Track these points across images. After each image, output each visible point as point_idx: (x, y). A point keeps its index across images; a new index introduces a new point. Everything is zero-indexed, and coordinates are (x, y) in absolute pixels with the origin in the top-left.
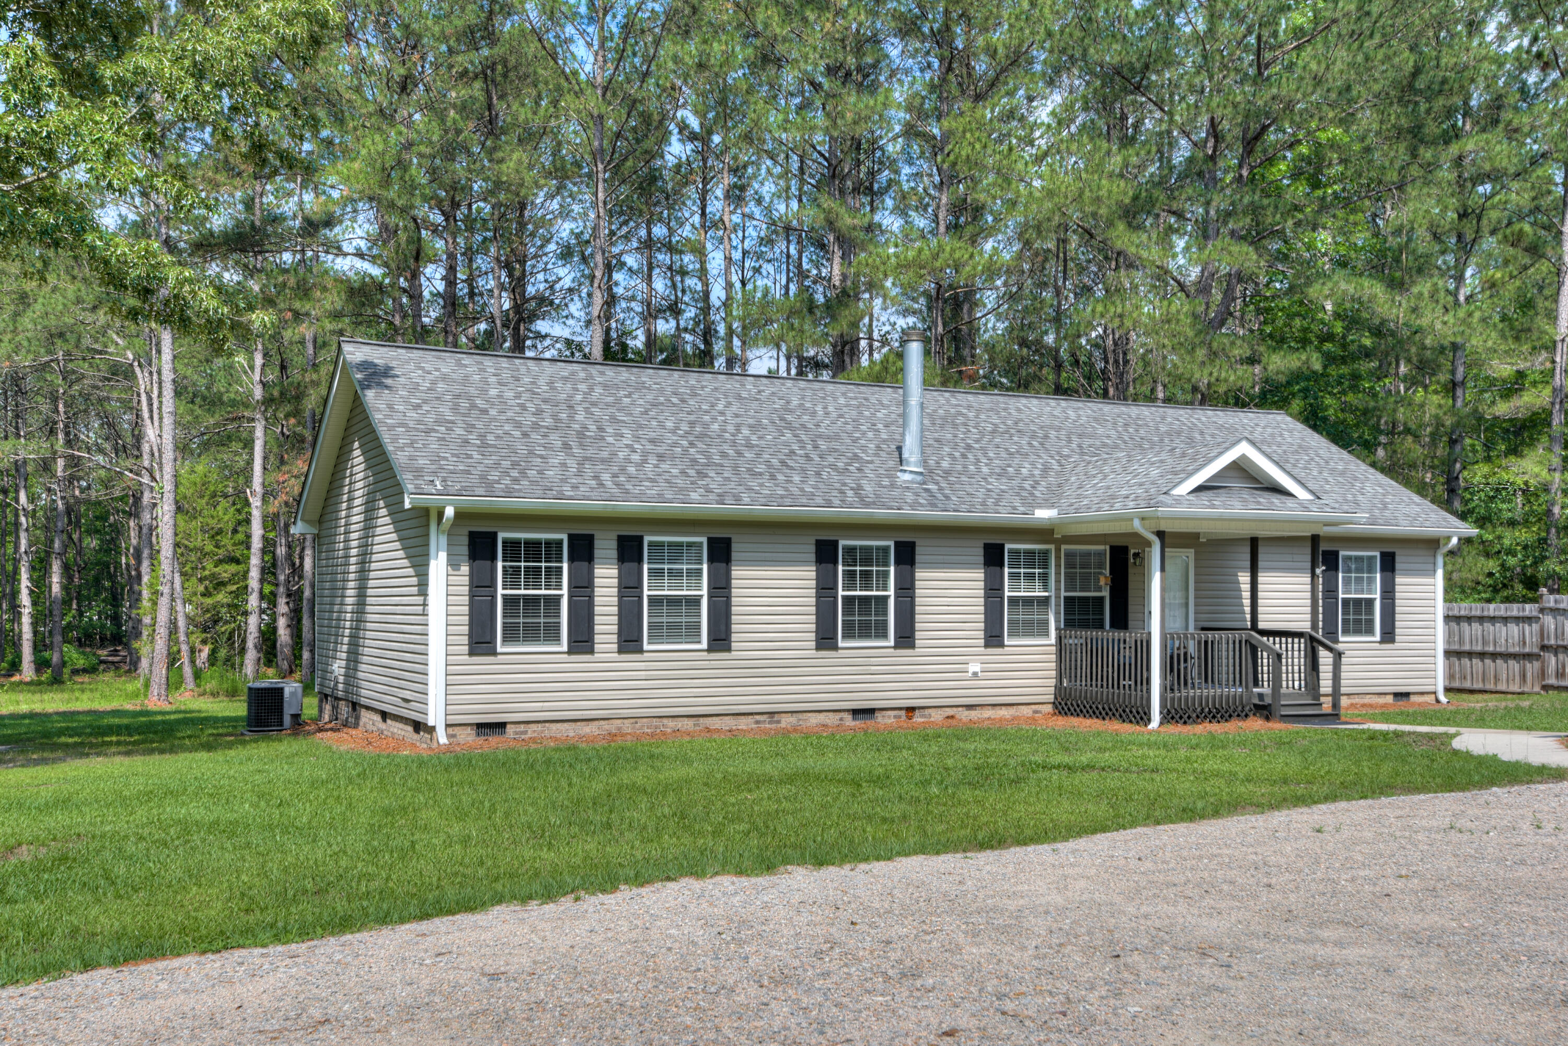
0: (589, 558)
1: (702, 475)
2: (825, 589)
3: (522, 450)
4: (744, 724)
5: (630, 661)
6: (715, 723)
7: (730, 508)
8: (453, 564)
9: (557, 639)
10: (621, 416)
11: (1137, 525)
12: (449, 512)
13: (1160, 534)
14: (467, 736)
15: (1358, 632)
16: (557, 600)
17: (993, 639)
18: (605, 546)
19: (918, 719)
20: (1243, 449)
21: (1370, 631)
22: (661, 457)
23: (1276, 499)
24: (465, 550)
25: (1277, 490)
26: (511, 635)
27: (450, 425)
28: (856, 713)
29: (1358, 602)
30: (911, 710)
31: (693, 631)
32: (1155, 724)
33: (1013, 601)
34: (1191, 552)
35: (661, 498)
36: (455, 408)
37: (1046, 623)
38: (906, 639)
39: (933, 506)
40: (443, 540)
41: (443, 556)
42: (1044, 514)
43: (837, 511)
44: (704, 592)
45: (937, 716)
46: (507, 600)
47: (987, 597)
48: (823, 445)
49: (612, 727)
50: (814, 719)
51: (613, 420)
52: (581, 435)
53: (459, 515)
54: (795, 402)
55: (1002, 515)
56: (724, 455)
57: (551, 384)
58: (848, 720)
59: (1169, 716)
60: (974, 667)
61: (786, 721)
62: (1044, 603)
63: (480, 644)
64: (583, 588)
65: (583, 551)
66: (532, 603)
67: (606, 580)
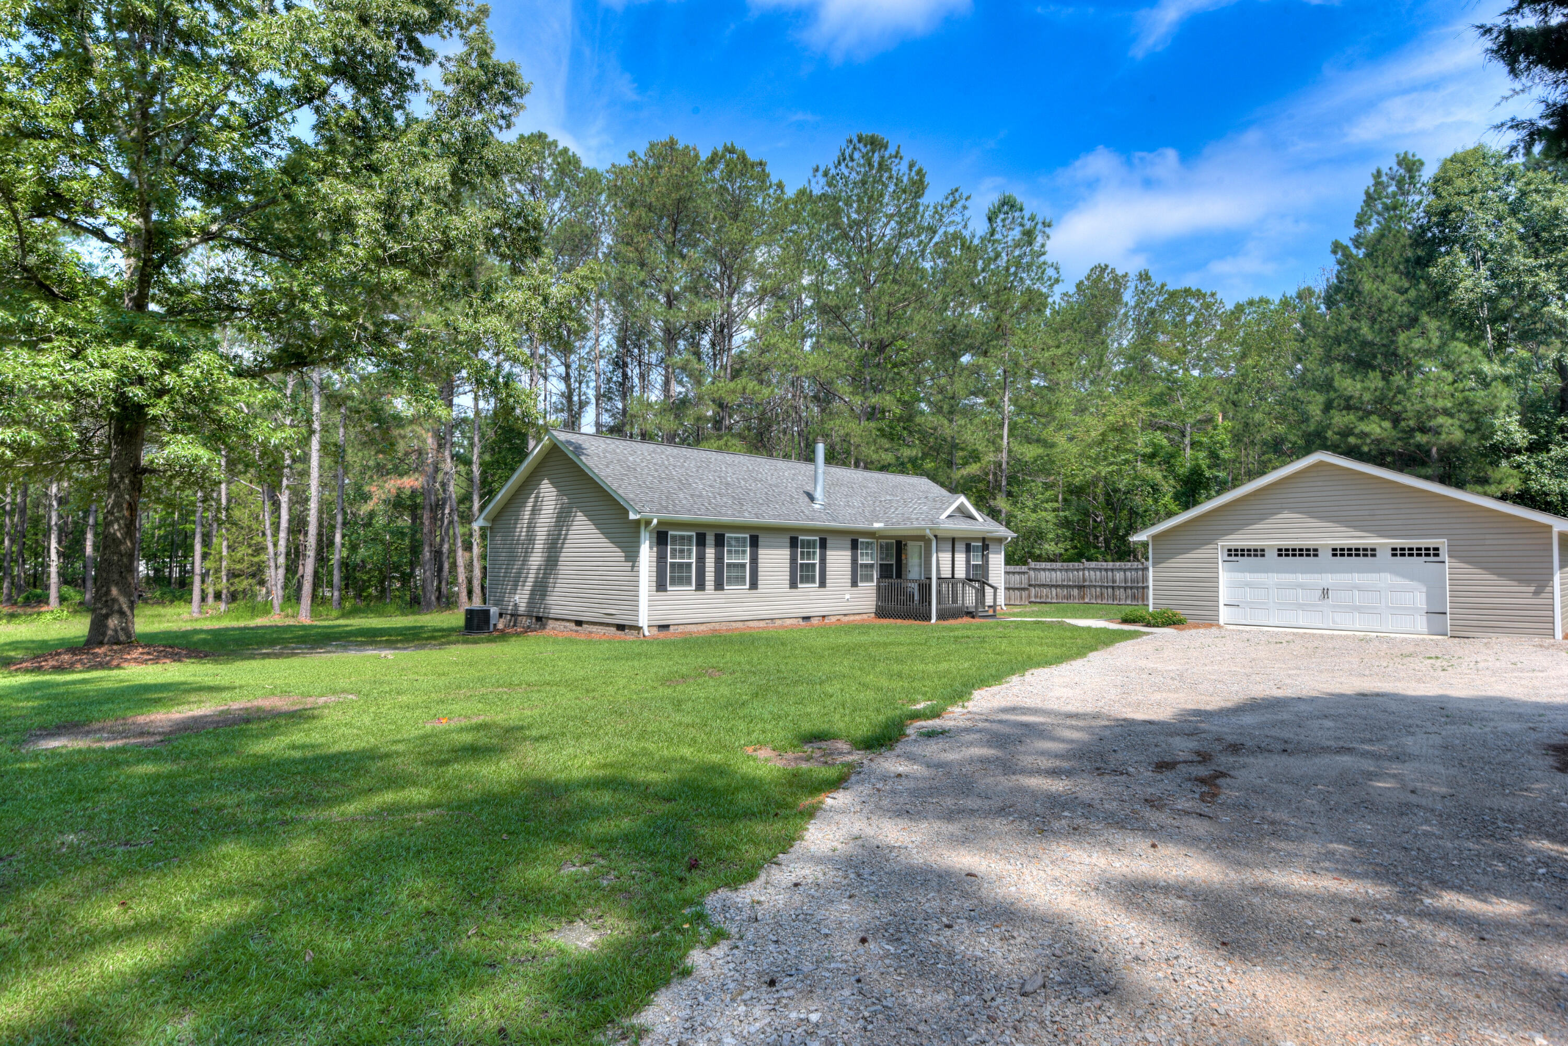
0: (704, 545)
2: (793, 560)
4: (761, 624)
5: (719, 594)
6: (751, 624)
7: (756, 521)
8: (651, 548)
9: (690, 583)
11: (928, 531)
12: (655, 521)
13: (936, 536)
14: (655, 631)
16: (691, 565)
17: (854, 584)
18: (710, 540)
19: (826, 621)
22: (720, 495)
23: (972, 521)
24: (655, 540)
25: (972, 517)
26: (673, 583)
27: (626, 475)
28: (804, 619)
29: (976, 565)
30: (824, 617)
31: (743, 580)
32: (933, 621)
33: (861, 565)
34: (922, 544)
36: (623, 468)
37: (872, 576)
38: (823, 583)
40: (648, 535)
41: (647, 542)
42: (877, 525)
44: (748, 561)
45: (834, 619)
46: (671, 565)
47: (852, 563)
49: (710, 626)
50: (789, 622)
51: (689, 475)
56: (742, 494)
58: (801, 622)
59: (939, 617)
60: (847, 596)
61: (778, 623)
62: (872, 566)
63: (661, 586)
64: (701, 559)
65: (701, 541)
66: (681, 566)
67: (710, 555)
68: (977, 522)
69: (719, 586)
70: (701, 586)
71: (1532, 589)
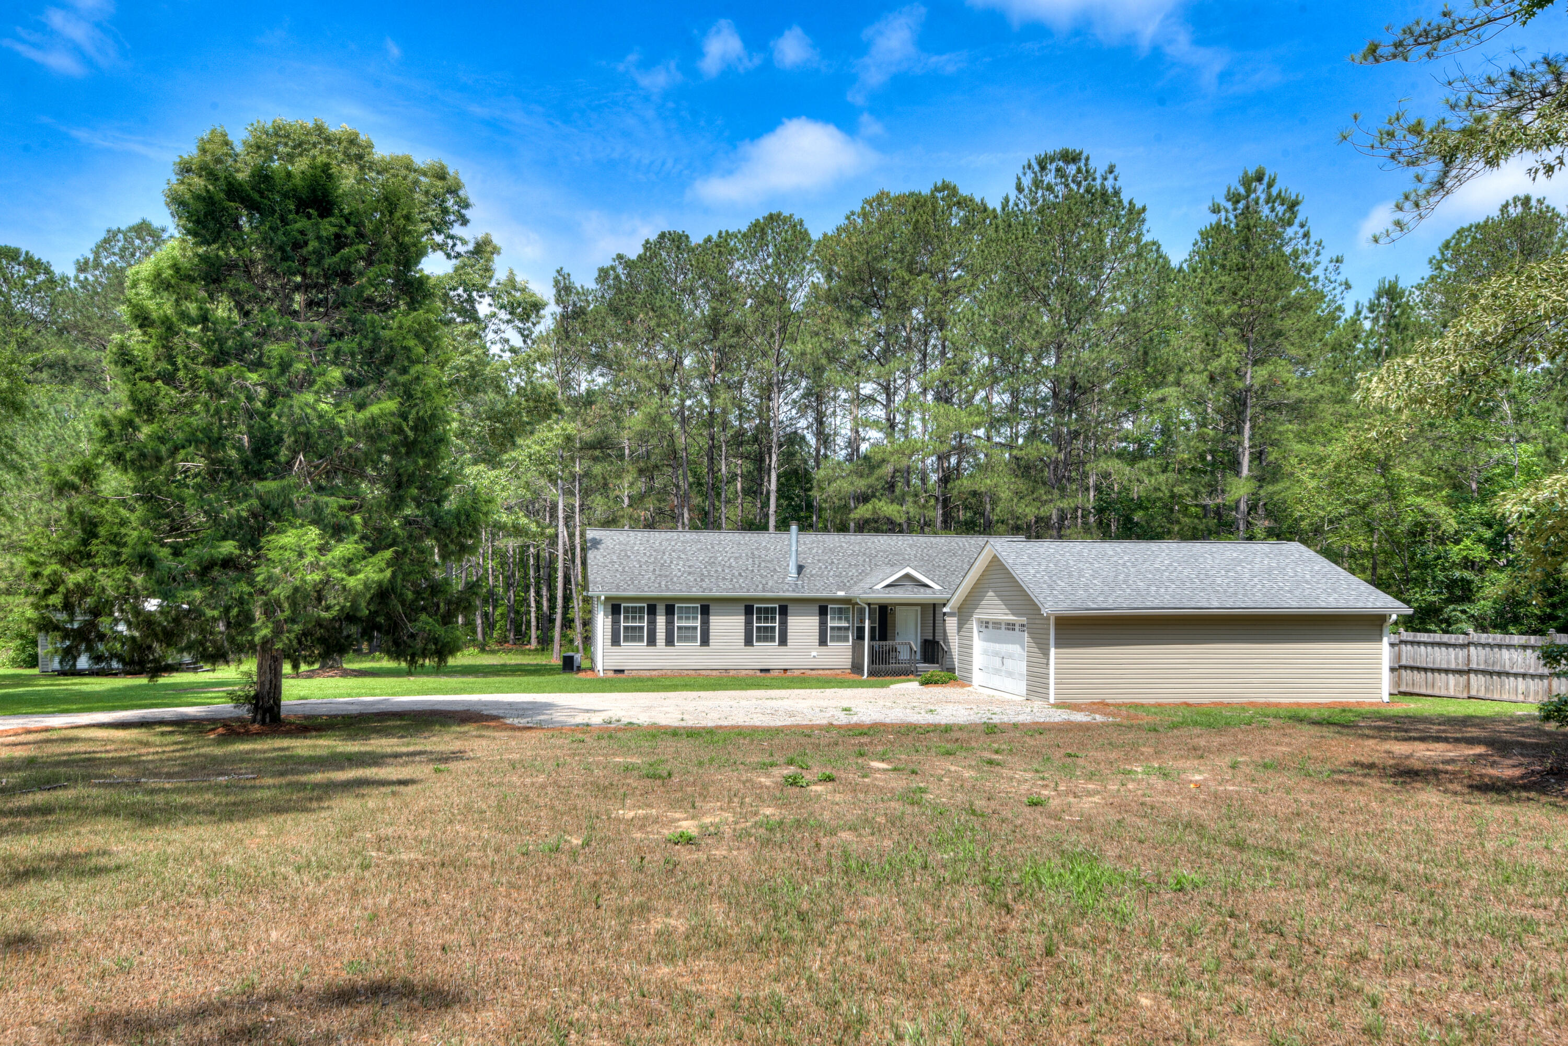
0: (655, 613)
1: (702, 580)
2: (748, 623)
3: (636, 572)
4: (714, 673)
5: (670, 649)
6: (703, 672)
7: (707, 594)
8: (606, 615)
9: (643, 641)
10: (683, 556)
11: (858, 598)
12: (604, 597)
13: (869, 605)
14: (611, 674)
16: (642, 628)
17: (823, 642)
18: (661, 609)
19: (789, 673)
20: (908, 570)
22: (690, 573)
23: (922, 589)
24: (610, 610)
25: (927, 585)
26: (626, 639)
27: (612, 562)
28: (762, 670)
30: (785, 670)
31: (694, 639)
32: (865, 676)
33: (832, 628)
34: (919, 608)
35: (681, 591)
36: (618, 557)
37: (847, 636)
38: (783, 641)
39: (794, 591)
40: (603, 607)
41: (602, 612)
42: (841, 594)
43: (752, 594)
44: (699, 624)
45: (797, 673)
46: (626, 628)
47: (820, 626)
48: (763, 564)
49: (663, 673)
50: (744, 672)
51: (679, 557)
52: (663, 565)
53: (607, 599)
54: (764, 544)
55: (825, 594)
56: (716, 571)
57: (660, 544)
58: (758, 673)
59: (871, 674)
60: (814, 654)
61: (732, 673)
62: (847, 629)
63: (615, 641)
64: (652, 623)
65: (652, 610)
66: (633, 628)
67: (661, 620)
68: (928, 591)
69: (670, 642)
70: (652, 641)
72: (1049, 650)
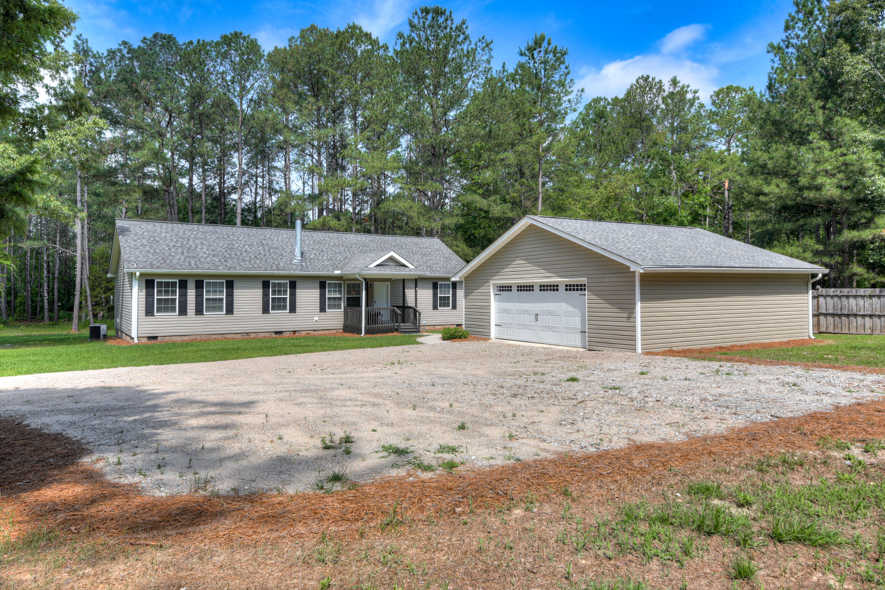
0: (186, 288)
1: (226, 261)
2: (265, 295)
3: (167, 254)
4: (238, 336)
5: (199, 317)
6: (228, 336)
7: (232, 272)
8: (140, 289)
9: (175, 311)
10: (205, 242)
11: (357, 276)
12: (138, 274)
13: (365, 279)
14: (144, 341)
15: (444, 306)
16: (175, 300)
17: (322, 309)
18: (191, 284)
19: (297, 334)
20: (392, 254)
21: (449, 306)
22: (214, 256)
23: (402, 268)
24: (144, 285)
25: (404, 266)
26: (159, 310)
27: (144, 246)
28: (276, 333)
29: (444, 297)
30: (294, 332)
31: (220, 309)
32: (363, 335)
33: (329, 299)
34: (389, 283)
35: (209, 269)
36: (148, 241)
37: (341, 305)
38: (293, 310)
39: (301, 270)
40: (137, 282)
41: (137, 287)
42: (337, 272)
43: (269, 272)
44: (225, 297)
45: (303, 333)
46: (159, 300)
47: (320, 297)
48: (272, 251)
49: (193, 337)
50: (262, 335)
51: (202, 243)
52: (189, 249)
53: (142, 275)
54: (268, 236)
55: (325, 273)
56: (236, 254)
57: (184, 233)
58: (273, 335)
59: (367, 332)
60: (316, 318)
61: (252, 335)
62: (340, 299)
63: (149, 312)
64: (184, 296)
65: (183, 285)
66: (166, 300)
67: (191, 294)
68: (406, 269)
69: (199, 311)
70: (183, 311)
71: (626, 315)
72: (635, 304)
